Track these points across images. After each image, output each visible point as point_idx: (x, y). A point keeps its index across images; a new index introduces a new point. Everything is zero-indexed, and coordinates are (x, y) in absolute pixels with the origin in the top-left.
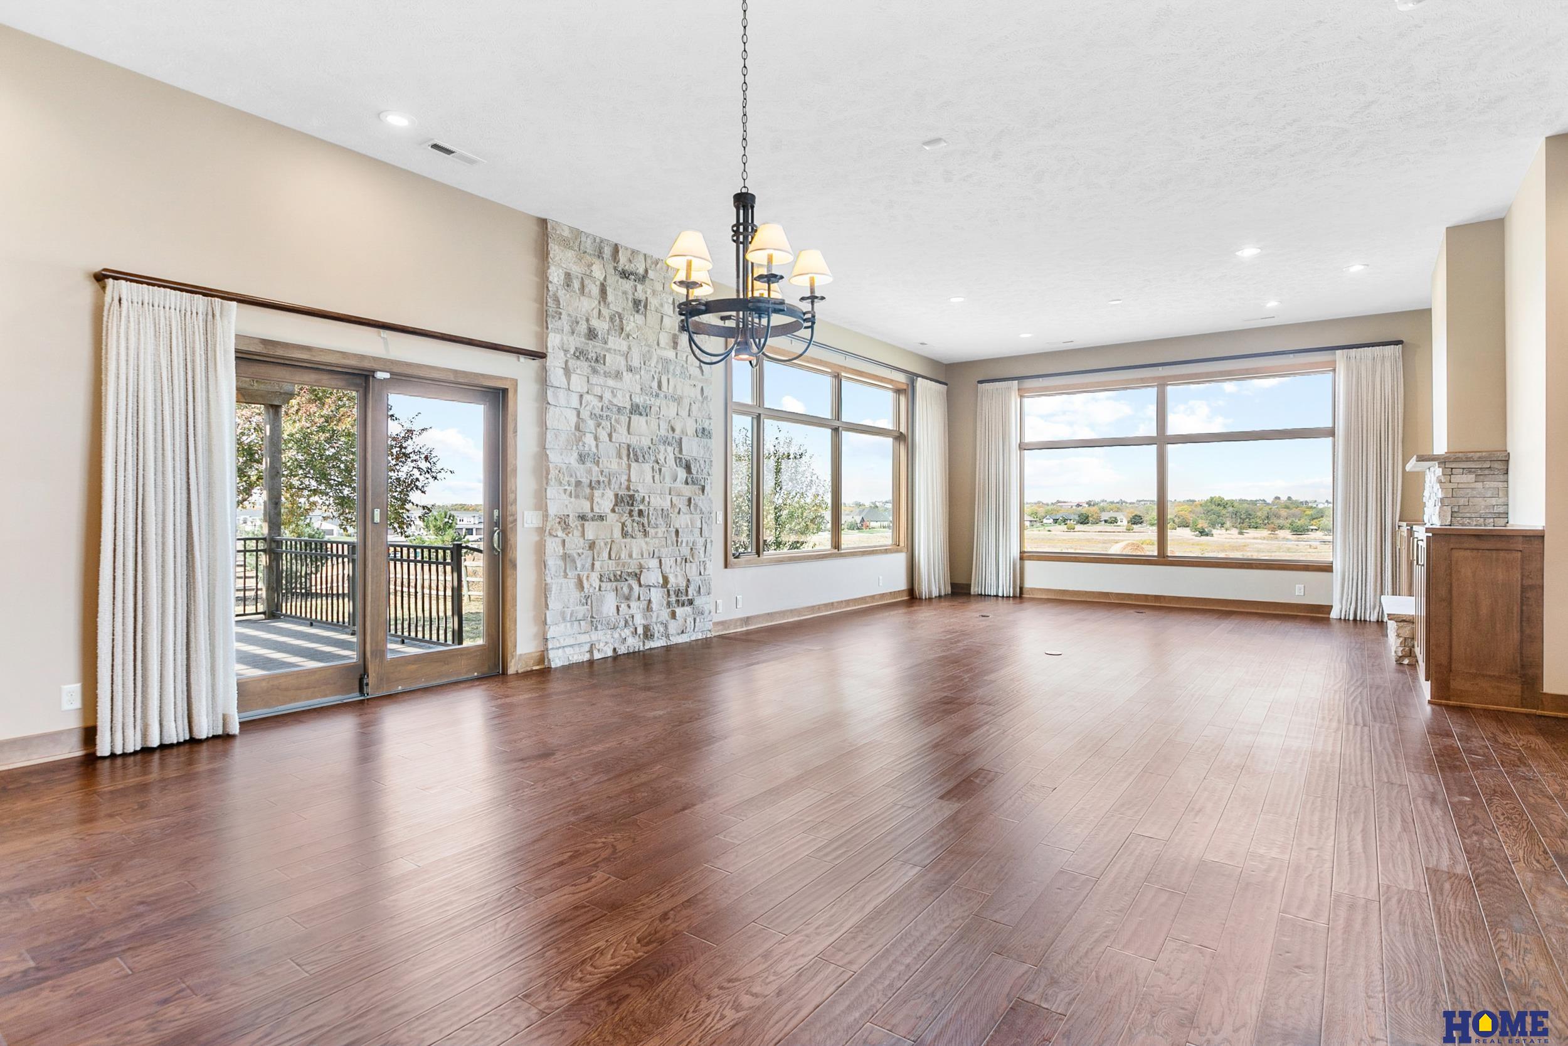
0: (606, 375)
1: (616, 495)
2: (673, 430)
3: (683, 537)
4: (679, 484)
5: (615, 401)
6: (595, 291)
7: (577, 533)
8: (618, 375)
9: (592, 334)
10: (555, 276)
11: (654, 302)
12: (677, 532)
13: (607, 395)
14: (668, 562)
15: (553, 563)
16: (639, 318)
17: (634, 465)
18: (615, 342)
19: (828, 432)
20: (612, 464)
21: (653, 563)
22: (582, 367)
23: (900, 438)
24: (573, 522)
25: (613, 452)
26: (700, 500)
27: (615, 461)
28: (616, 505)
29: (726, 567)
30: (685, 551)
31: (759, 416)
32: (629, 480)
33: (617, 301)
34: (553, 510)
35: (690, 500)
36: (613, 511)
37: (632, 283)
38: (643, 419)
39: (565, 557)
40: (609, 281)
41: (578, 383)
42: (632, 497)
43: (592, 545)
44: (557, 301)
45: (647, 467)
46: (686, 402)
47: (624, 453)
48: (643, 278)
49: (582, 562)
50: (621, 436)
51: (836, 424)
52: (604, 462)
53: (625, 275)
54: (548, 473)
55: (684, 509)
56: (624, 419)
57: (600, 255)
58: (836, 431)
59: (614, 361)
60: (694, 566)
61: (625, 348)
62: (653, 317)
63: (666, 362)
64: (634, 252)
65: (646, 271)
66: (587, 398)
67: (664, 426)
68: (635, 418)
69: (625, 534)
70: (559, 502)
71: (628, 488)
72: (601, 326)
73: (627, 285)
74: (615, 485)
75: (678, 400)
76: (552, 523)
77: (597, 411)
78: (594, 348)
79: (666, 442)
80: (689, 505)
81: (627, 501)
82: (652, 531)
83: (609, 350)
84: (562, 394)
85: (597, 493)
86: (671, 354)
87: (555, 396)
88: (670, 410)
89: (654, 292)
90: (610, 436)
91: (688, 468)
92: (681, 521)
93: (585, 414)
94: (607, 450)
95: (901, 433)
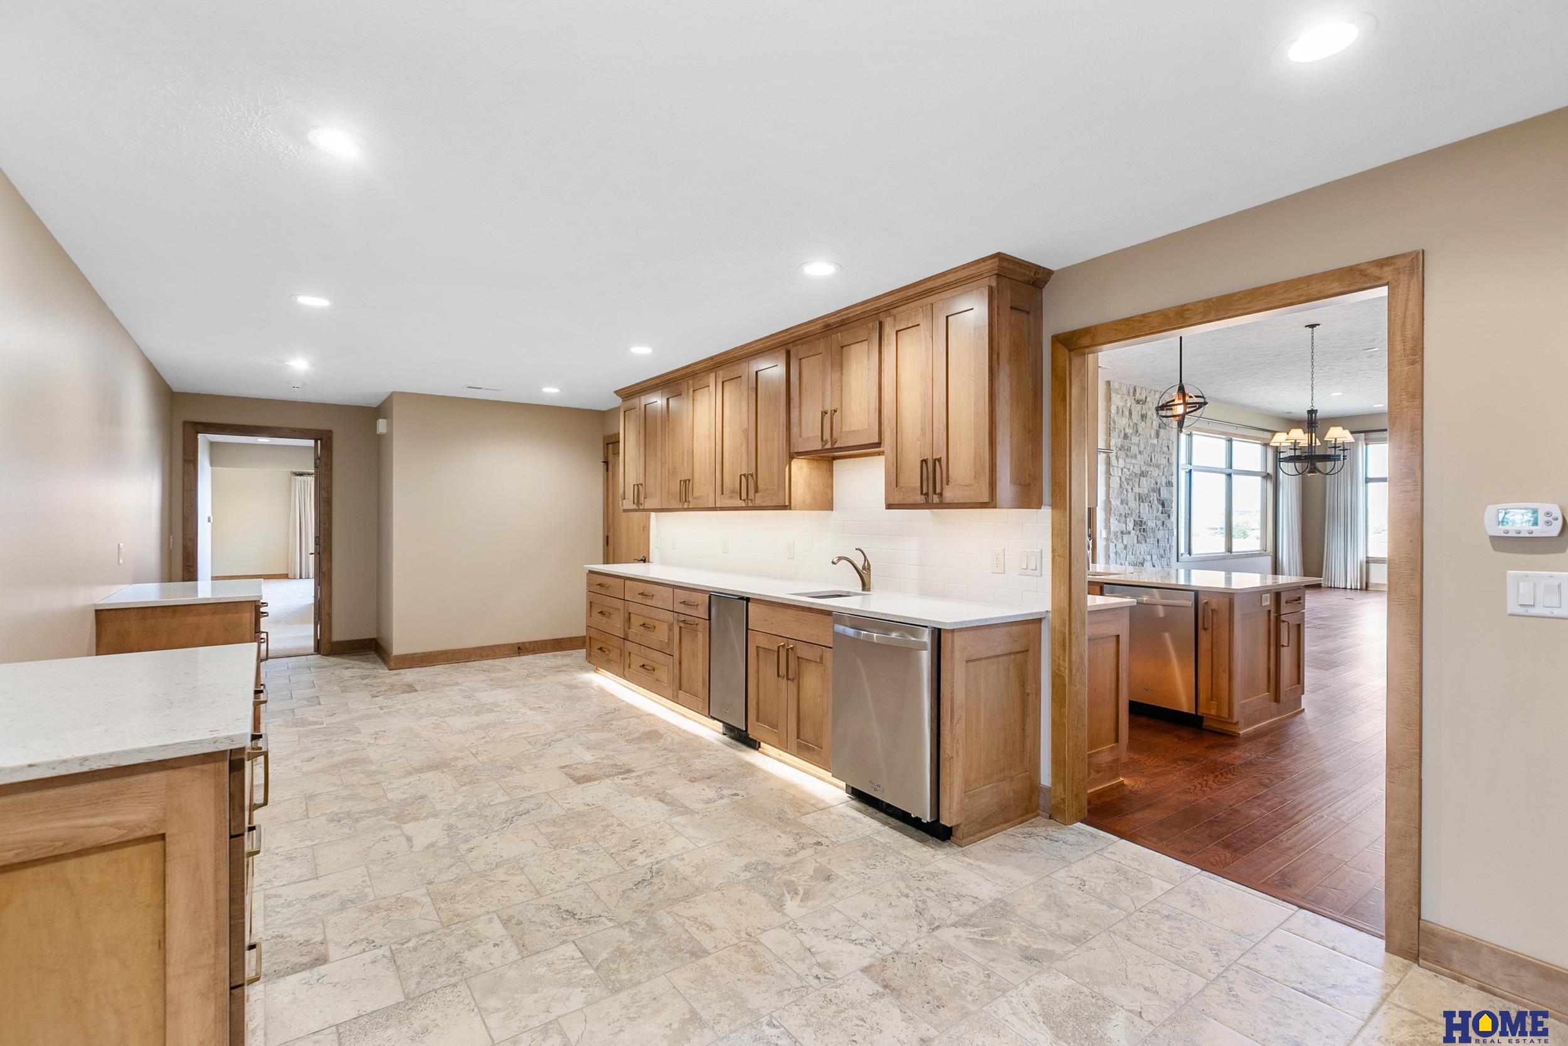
0: (1132, 457)
1: (1135, 521)
2: (1157, 483)
3: (1161, 544)
4: (1159, 514)
5: (1134, 471)
6: (1127, 413)
7: (1120, 541)
8: (1135, 457)
9: (1126, 436)
10: (1113, 409)
11: (1149, 414)
12: (1158, 540)
13: (1132, 468)
14: (1155, 557)
15: (1112, 555)
16: (1143, 423)
17: (1141, 504)
18: (1135, 439)
19: (1224, 476)
20: (1133, 504)
21: (1149, 558)
22: (1122, 454)
23: (1266, 477)
24: (1119, 535)
25: (1133, 499)
26: (1167, 522)
27: (1134, 502)
28: (1134, 526)
29: (1178, 561)
30: (1162, 552)
31: (1190, 471)
32: (1139, 512)
33: (1136, 417)
34: (1112, 530)
35: (1163, 522)
36: (1133, 529)
37: (1140, 406)
38: (1145, 479)
39: (1116, 553)
40: (1132, 408)
41: (1121, 463)
42: (1141, 521)
43: (1126, 547)
44: (1115, 422)
45: (1146, 504)
46: (1162, 467)
47: (1137, 497)
48: (1145, 402)
49: (1123, 555)
50: (1137, 490)
51: (1229, 471)
52: (1130, 503)
53: (1138, 402)
54: (1111, 510)
55: (1161, 528)
56: (1137, 480)
57: (1129, 394)
58: (1229, 475)
59: (1134, 449)
60: (1165, 559)
61: (1137, 442)
62: (1148, 421)
63: (1154, 445)
64: (1142, 388)
65: (1146, 398)
66: (1125, 470)
67: (1153, 482)
68: (1142, 478)
69: (1138, 542)
70: (1115, 526)
71: (1139, 517)
72: (1129, 431)
73: (1139, 407)
74: (1134, 516)
75: (1158, 466)
76: (1112, 535)
77: (1127, 477)
78: (1127, 443)
79: (1153, 490)
80: (1163, 525)
81: (1140, 524)
82: (1148, 540)
83: (1132, 444)
84: (1115, 469)
85: (1128, 520)
86: (1155, 441)
87: (1113, 471)
88: (1156, 472)
89: (1149, 408)
90: (1132, 489)
91: (1163, 505)
92: (1160, 534)
93: (1123, 479)
94: (1131, 497)
95: (1268, 474)
